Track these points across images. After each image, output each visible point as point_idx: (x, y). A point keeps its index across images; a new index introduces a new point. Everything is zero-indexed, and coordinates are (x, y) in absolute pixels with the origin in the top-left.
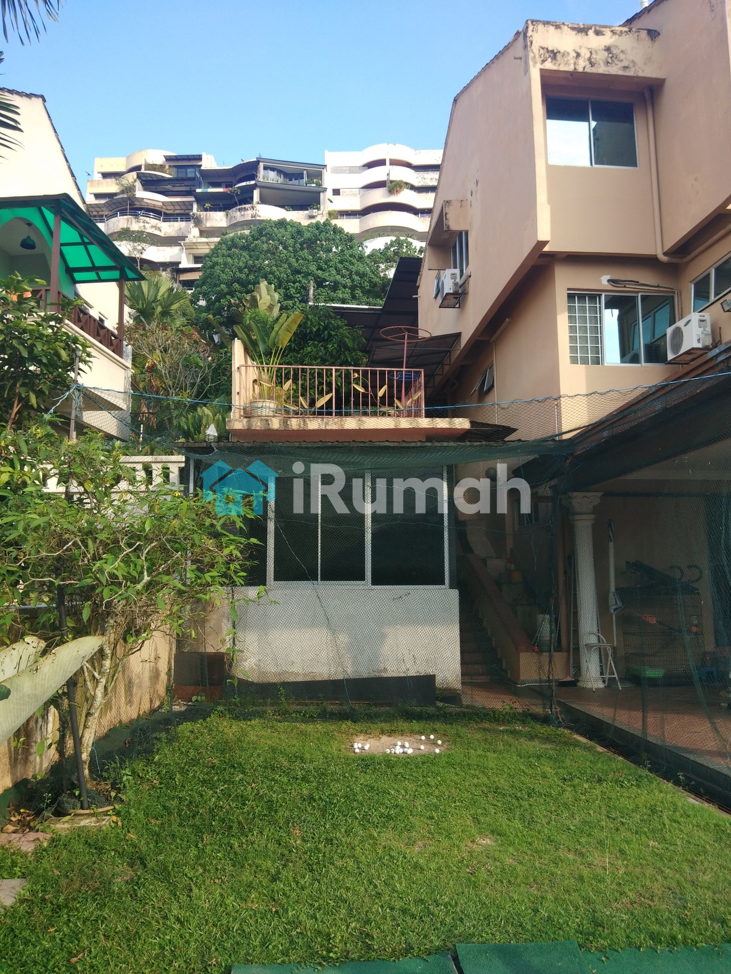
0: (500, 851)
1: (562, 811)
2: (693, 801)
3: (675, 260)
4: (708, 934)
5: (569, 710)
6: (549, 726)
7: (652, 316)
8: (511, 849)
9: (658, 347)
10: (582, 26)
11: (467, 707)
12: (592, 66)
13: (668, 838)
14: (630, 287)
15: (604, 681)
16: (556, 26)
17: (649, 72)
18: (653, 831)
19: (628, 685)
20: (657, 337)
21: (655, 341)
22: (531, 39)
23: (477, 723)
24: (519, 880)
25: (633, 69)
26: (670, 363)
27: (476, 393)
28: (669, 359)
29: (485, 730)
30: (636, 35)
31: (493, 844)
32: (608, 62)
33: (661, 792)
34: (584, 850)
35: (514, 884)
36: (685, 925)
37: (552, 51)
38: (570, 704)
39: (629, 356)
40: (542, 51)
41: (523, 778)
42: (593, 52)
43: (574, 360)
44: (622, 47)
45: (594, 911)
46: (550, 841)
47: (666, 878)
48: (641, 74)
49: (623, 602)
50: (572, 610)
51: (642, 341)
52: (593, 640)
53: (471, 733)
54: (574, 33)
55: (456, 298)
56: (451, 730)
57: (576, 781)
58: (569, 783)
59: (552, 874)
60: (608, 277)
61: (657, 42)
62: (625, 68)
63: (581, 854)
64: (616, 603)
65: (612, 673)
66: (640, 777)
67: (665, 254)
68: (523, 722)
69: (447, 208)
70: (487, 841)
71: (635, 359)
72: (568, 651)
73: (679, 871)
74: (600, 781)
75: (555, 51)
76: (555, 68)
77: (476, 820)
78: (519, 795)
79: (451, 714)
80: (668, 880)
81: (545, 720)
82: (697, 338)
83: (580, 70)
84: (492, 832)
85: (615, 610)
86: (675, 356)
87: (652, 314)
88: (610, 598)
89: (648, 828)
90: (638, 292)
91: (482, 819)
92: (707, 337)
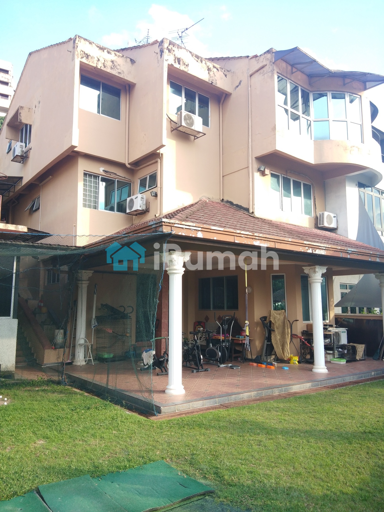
0: (49, 445)
1: (74, 424)
2: (128, 413)
3: (133, 168)
4: (138, 462)
5: (69, 377)
6: (61, 386)
7: (121, 189)
8: (54, 444)
9: (122, 205)
10: (102, 47)
11: (18, 380)
12: (104, 67)
13: (120, 429)
14: (112, 176)
15: (86, 361)
16: (90, 42)
17: (129, 78)
18: (114, 427)
19: (97, 362)
20: (122, 200)
21: (121, 202)
22: (77, 45)
23: (24, 388)
24: (60, 456)
25: (123, 75)
26: (127, 214)
27: (28, 211)
28: (127, 212)
29: (29, 391)
30: (125, 59)
31: (45, 443)
32: (112, 68)
33: (115, 410)
34: (86, 439)
35: (57, 458)
36: (129, 461)
37: (87, 54)
38: (70, 374)
39: (109, 207)
40: (82, 52)
41: (53, 412)
42: (106, 61)
43: (85, 205)
44: (119, 63)
45: (94, 463)
46: (70, 437)
47: (121, 445)
48: (126, 78)
49: (98, 323)
50: (74, 327)
51: (115, 200)
52: (82, 341)
53: (21, 393)
54: (98, 49)
55: (22, 158)
56: (11, 392)
57: (78, 410)
58: (75, 411)
59: (74, 451)
60: (103, 169)
61: (134, 66)
62: (119, 73)
63: (86, 441)
64: (95, 324)
65: (90, 357)
66: (106, 405)
67: (129, 164)
68: (47, 385)
69: (21, 110)
70: (42, 442)
71: (112, 209)
72: (70, 347)
73: (125, 441)
74: (89, 408)
75: (88, 55)
76: (87, 63)
77: (34, 433)
78: (52, 419)
79: (9, 384)
80: (122, 446)
81: (59, 383)
82: (140, 205)
83: (99, 67)
84: (44, 437)
85: (94, 327)
86: (130, 211)
87: (120, 188)
88: (92, 321)
89: (112, 426)
90: (116, 179)
91: (37, 433)
92: (144, 205)
